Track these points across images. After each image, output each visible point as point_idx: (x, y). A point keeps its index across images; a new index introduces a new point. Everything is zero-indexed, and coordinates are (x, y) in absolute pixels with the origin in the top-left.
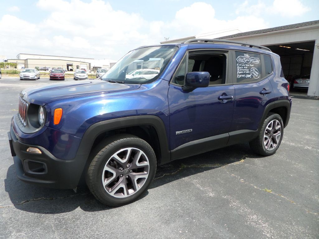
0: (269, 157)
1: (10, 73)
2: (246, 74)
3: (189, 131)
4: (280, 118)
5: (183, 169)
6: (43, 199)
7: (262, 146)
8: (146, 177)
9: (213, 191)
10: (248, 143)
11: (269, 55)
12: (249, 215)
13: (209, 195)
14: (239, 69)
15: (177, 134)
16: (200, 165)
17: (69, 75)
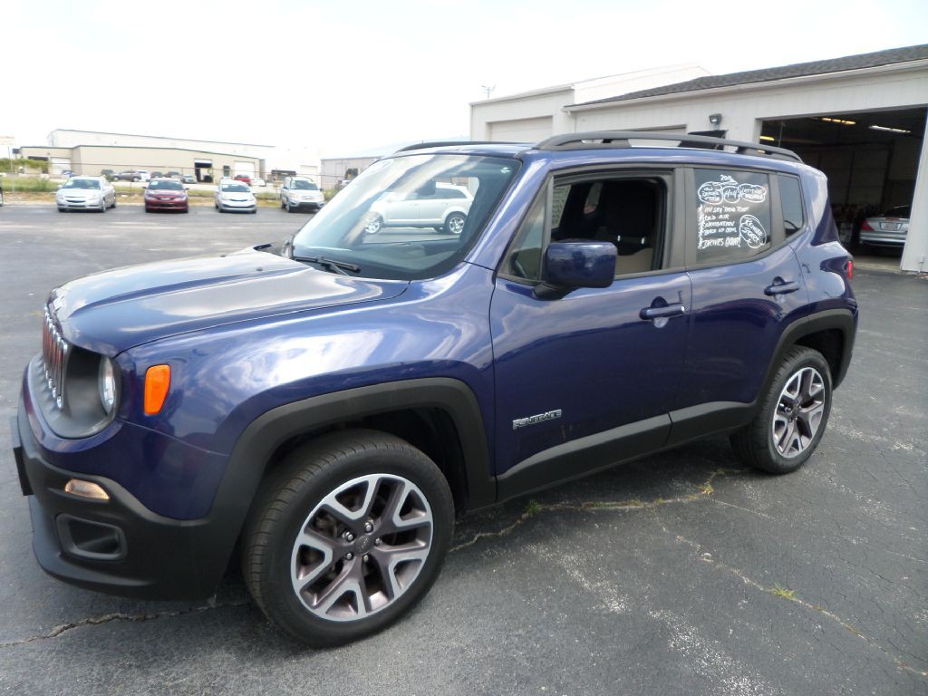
0: (787, 478)
1: (28, 190)
2: (724, 235)
3: (552, 415)
4: (823, 362)
5: (532, 516)
6: (117, 617)
7: (767, 447)
8: (423, 555)
9: (621, 593)
10: (728, 439)
11: (795, 175)
12: (726, 677)
13: (608, 608)
14: (706, 222)
15: (515, 426)
16: (584, 504)
17: (201, 195)
